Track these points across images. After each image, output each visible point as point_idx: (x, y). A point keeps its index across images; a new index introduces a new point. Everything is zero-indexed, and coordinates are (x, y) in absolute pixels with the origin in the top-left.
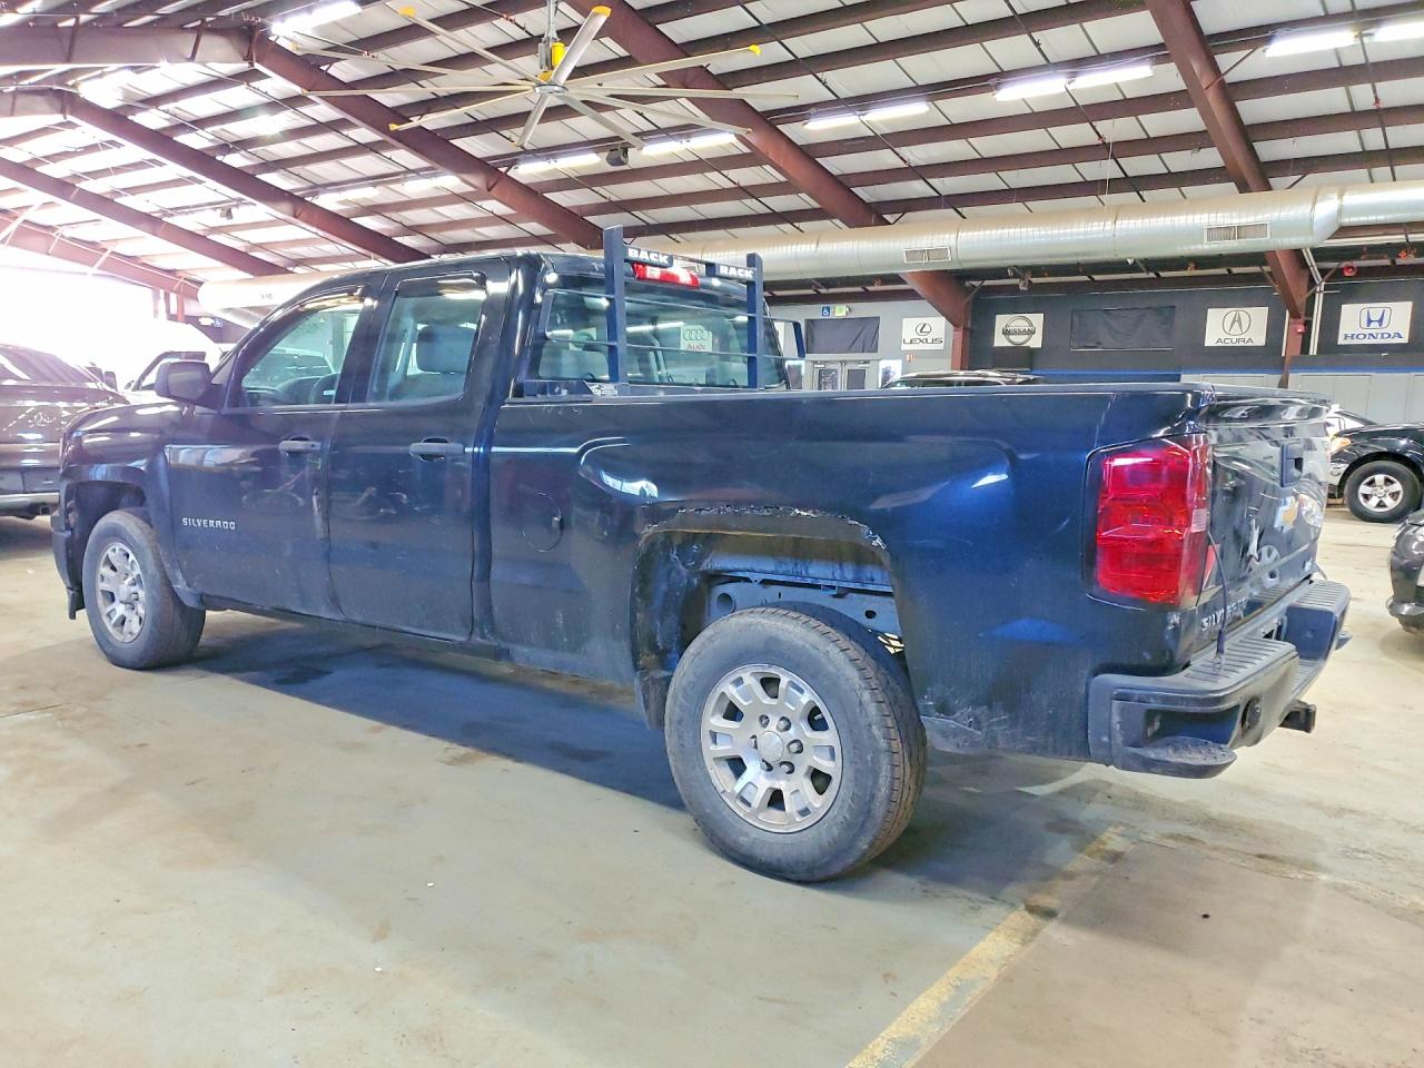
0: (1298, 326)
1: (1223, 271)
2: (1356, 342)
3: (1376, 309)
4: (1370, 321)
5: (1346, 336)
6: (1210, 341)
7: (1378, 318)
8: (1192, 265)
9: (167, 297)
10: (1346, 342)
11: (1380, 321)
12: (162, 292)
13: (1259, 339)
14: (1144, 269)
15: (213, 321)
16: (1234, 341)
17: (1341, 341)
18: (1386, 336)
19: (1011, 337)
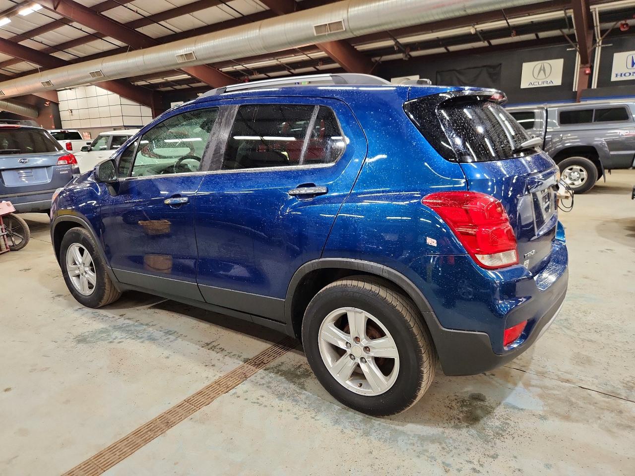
0: (586, 69)
1: (532, 36)
2: (624, 78)
4: (633, 64)
5: (617, 75)
6: (524, 85)
8: (514, 32)
13: (558, 81)
14: (482, 38)
16: (540, 83)
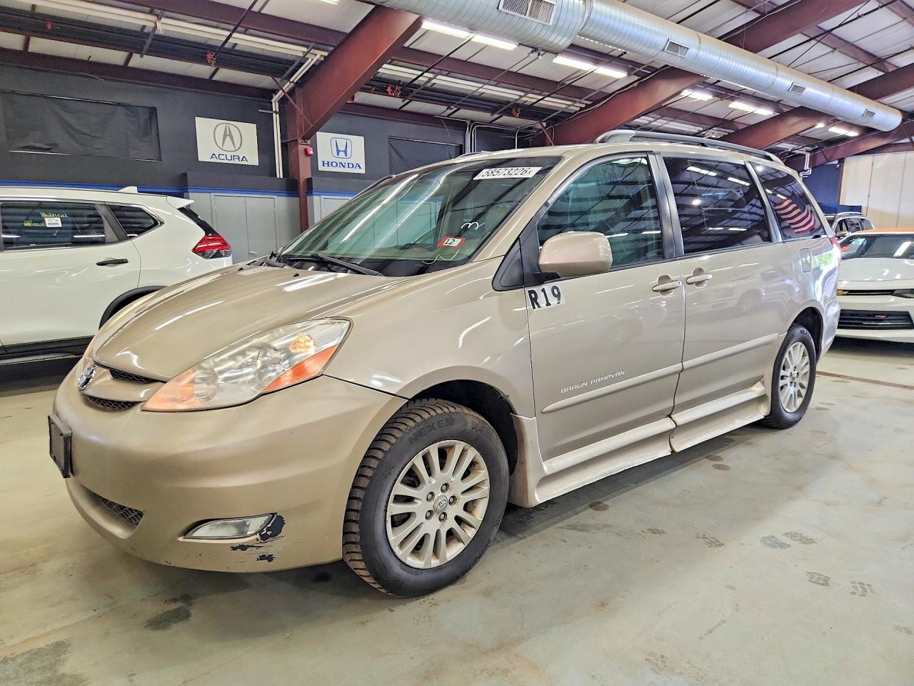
0: (308, 148)
2: (330, 169)
3: (342, 139)
4: (338, 151)
5: (324, 163)
6: (203, 156)
7: (344, 149)
10: (326, 169)
11: (345, 152)
13: (252, 158)
17: (321, 168)
18: (351, 166)
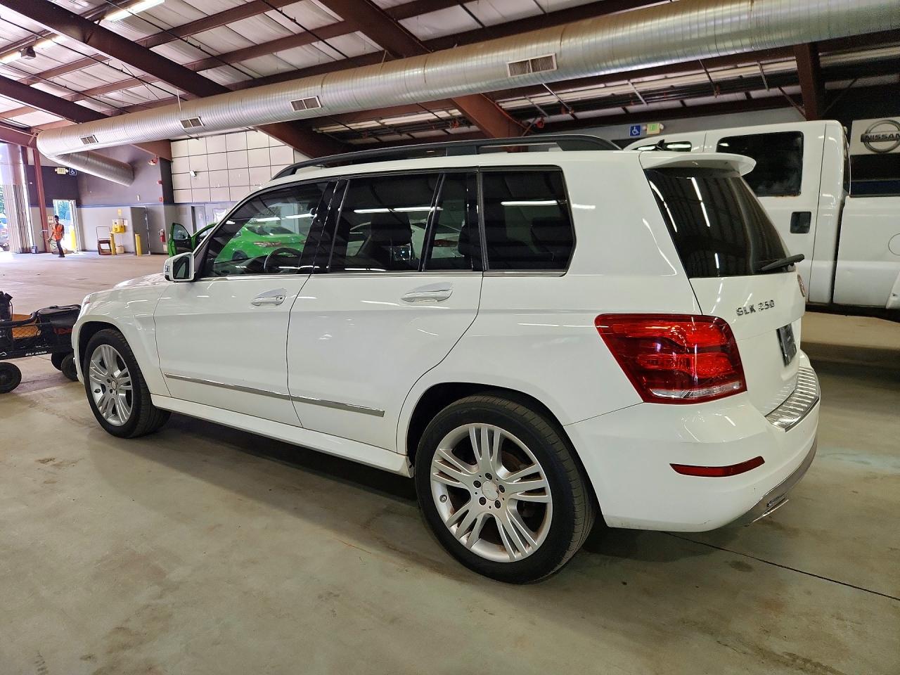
9: (24, 150)
12: (19, 146)
15: (67, 171)
19: (873, 145)
